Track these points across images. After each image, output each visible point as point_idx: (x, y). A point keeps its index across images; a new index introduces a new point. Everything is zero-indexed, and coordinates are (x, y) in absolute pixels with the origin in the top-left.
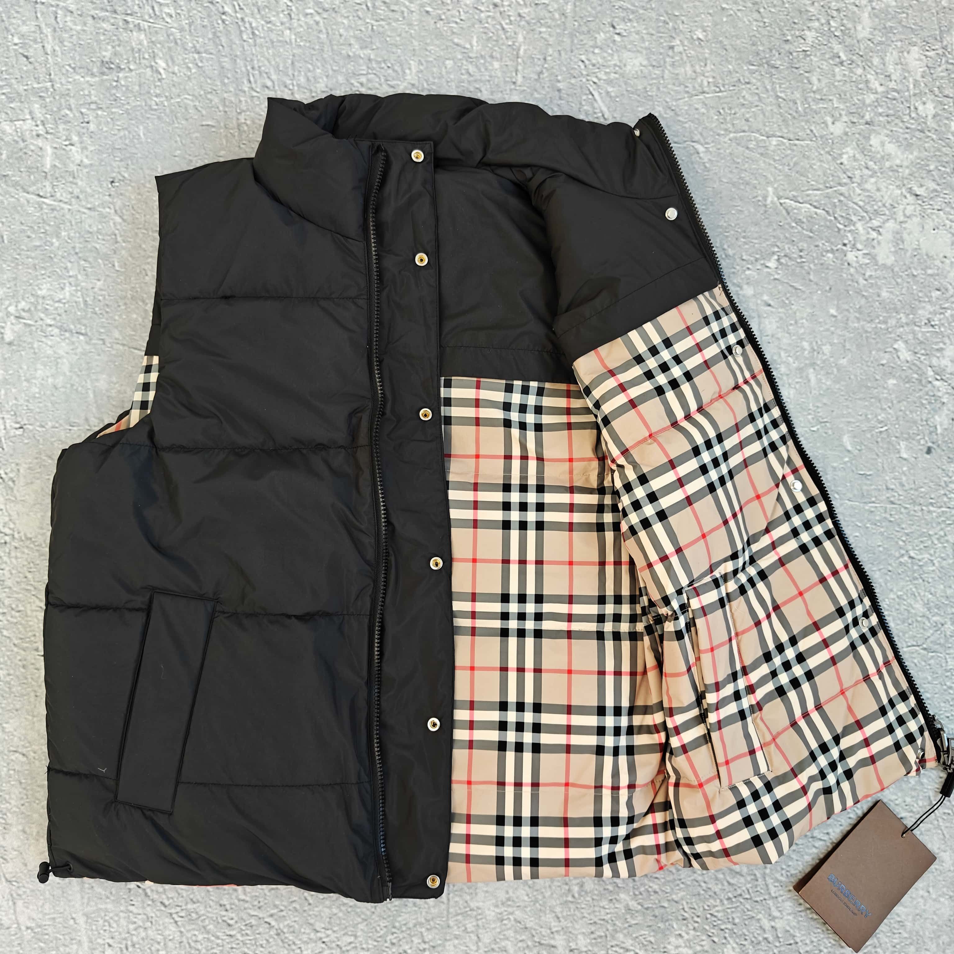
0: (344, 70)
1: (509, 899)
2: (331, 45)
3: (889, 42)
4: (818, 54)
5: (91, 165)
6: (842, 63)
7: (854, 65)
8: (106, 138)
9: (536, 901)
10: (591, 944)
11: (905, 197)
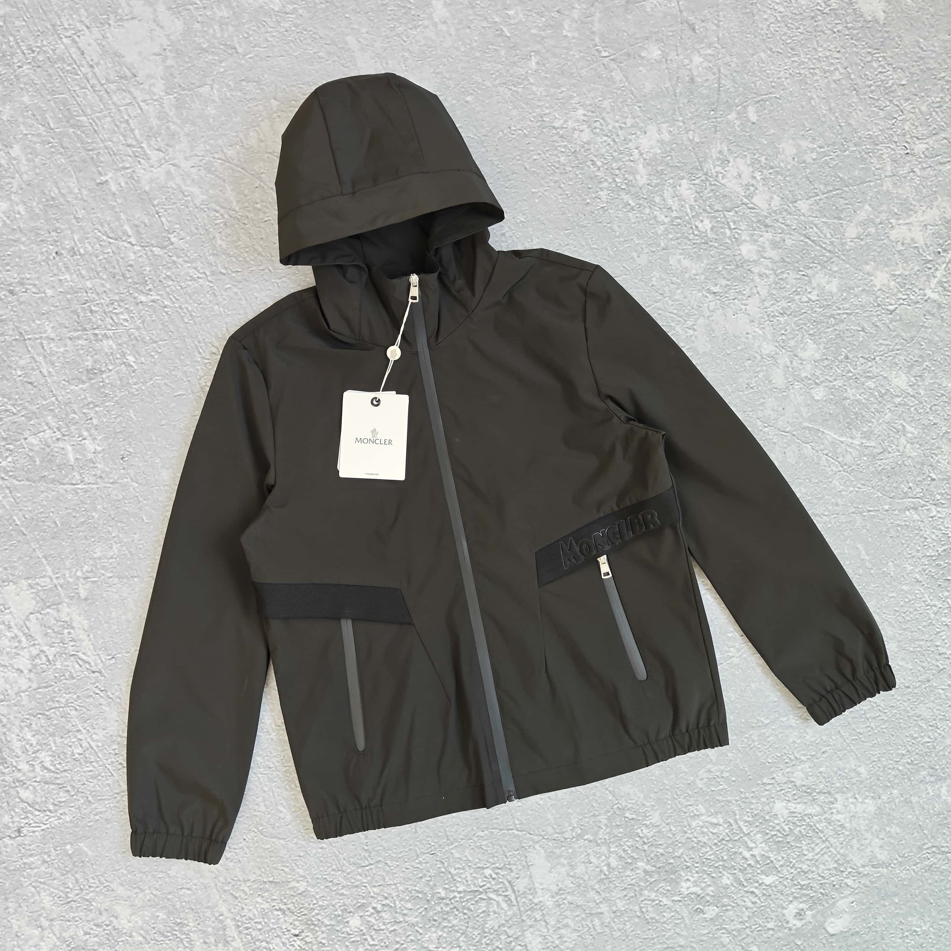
3: (664, 182)
4: (613, 207)
5: (103, 450)
6: (632, 209)
7: (642, 207)
8: (107, 426)
10: (627, 904)
11: (707, 297)
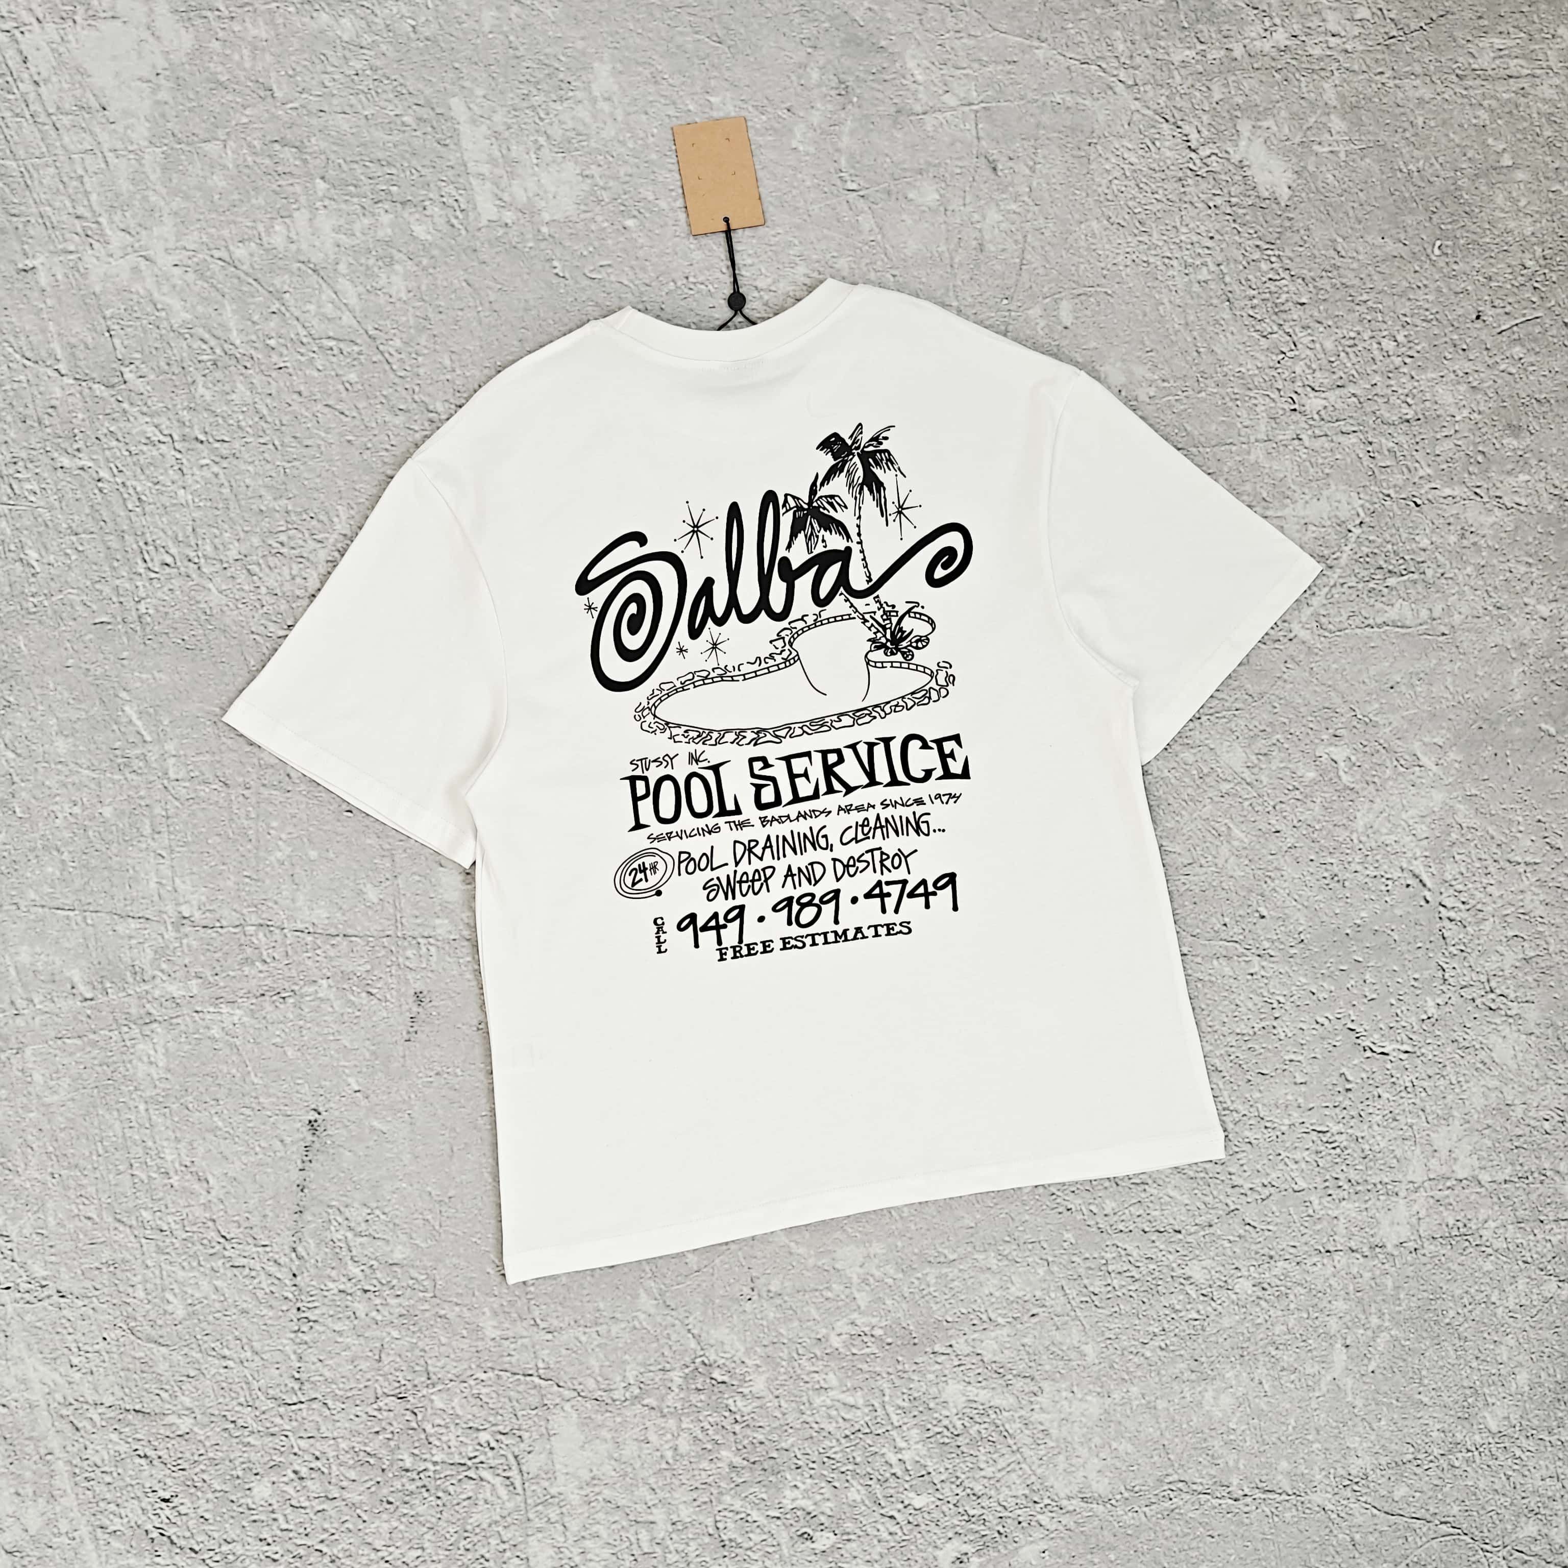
0: (258, 530)
1: (593, 1478)
2: (238, 501)
9: (626, 1475)
